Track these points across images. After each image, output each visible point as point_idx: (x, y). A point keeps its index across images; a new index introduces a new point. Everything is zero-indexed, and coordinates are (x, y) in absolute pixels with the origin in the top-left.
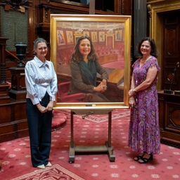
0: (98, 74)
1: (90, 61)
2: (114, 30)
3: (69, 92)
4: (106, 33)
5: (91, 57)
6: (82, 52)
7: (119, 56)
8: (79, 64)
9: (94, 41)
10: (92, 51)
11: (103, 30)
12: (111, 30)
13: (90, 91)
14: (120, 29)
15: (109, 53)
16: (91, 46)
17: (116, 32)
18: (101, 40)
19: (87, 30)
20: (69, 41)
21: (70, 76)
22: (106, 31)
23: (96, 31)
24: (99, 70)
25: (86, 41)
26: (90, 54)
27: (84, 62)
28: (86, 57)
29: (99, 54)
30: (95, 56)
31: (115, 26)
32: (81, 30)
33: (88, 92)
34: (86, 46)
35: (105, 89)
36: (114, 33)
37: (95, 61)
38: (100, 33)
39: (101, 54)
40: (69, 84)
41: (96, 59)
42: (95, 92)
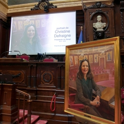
0: (93, 90)
1: (88, 79)
2: (106, 52)
3: (75, 102)
4: (99, 55)
5: (89, 76)
6: (83, 71)
7: (110, 75)
8: (81, 80)
9: (91, 62)
10: (89, 71)
11: (97, 53)
12: (103, 52)
13: (88, 103)
14: (110, 50)
15: (102, 72)
16: (89, 66)
17: (107, 53)
18: (95, 62)
19: (87, 54)
20: (76, 64)
21: (76, 89)
22: (99, 53)
23: (92, 54)
24: (94, 87)
25: (86, 63)
26: (88, 73)
27: (84, 79)
28: (85, 75)
29: (94, 73)
30: (91, 74)
31: (106, 48)
32: (82, 54)
33: (86, 105)
34: (86, 67)
35: (99, 104)
36: (105, 54)
37: (91, 79)
38: (95, 56)
39: (95, 73)
40: (75, 95)
41: (92, 78)
42: (91, 105)
